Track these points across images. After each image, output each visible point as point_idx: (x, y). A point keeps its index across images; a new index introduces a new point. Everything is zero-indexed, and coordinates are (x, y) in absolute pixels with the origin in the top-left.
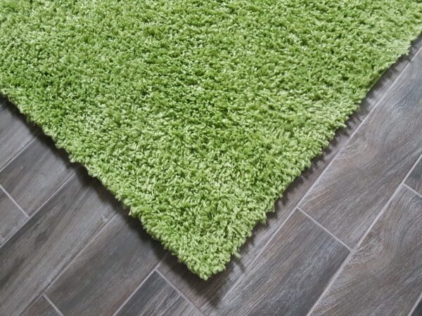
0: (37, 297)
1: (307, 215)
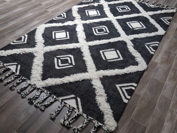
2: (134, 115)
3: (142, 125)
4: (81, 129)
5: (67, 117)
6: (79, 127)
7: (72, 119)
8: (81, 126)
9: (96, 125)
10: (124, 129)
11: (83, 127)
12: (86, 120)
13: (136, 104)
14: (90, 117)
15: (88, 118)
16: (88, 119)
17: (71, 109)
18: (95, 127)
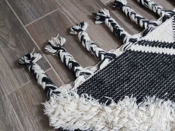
7: (113, 25)
9: (80, 68)
12: (101, 50)
14: (106, 62)
15: (105, 55)
16: (103, 57)
17: (146, 24)
18: (75, 65)
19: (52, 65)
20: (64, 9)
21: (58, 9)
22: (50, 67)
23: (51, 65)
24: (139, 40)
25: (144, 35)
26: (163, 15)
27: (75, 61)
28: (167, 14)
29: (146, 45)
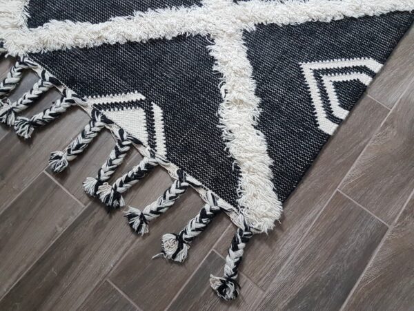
0: (100, 282)
1: (347, 196)
2: (348, 180)
3: (373, 219)
4: (154, 216)
5: (111, 172)
6: (147, 210)
7: (128, 180)
8: (154, 206)
9: (207, 207)
10: (306, 226)
11: (161, 211)
12: (174, 186)
13: (364, 138)
14: (190, 178)
15: (181, 181)
16: (184, 184)
17: (124, 143)
18: (204, 214)
19: (209, 250)
20: (108, 269)
21: (108, 280)
22: (213, 252)
23: (210, 252)
24: (149, 148)
25: (139, 143)
26: (102, 124)
27: (199, 216)
28: (98, 119)
29: (155, 139)
